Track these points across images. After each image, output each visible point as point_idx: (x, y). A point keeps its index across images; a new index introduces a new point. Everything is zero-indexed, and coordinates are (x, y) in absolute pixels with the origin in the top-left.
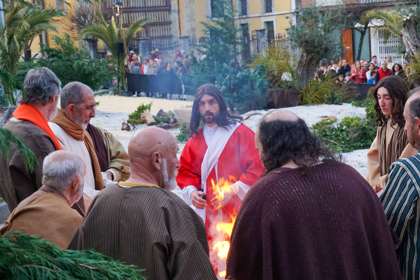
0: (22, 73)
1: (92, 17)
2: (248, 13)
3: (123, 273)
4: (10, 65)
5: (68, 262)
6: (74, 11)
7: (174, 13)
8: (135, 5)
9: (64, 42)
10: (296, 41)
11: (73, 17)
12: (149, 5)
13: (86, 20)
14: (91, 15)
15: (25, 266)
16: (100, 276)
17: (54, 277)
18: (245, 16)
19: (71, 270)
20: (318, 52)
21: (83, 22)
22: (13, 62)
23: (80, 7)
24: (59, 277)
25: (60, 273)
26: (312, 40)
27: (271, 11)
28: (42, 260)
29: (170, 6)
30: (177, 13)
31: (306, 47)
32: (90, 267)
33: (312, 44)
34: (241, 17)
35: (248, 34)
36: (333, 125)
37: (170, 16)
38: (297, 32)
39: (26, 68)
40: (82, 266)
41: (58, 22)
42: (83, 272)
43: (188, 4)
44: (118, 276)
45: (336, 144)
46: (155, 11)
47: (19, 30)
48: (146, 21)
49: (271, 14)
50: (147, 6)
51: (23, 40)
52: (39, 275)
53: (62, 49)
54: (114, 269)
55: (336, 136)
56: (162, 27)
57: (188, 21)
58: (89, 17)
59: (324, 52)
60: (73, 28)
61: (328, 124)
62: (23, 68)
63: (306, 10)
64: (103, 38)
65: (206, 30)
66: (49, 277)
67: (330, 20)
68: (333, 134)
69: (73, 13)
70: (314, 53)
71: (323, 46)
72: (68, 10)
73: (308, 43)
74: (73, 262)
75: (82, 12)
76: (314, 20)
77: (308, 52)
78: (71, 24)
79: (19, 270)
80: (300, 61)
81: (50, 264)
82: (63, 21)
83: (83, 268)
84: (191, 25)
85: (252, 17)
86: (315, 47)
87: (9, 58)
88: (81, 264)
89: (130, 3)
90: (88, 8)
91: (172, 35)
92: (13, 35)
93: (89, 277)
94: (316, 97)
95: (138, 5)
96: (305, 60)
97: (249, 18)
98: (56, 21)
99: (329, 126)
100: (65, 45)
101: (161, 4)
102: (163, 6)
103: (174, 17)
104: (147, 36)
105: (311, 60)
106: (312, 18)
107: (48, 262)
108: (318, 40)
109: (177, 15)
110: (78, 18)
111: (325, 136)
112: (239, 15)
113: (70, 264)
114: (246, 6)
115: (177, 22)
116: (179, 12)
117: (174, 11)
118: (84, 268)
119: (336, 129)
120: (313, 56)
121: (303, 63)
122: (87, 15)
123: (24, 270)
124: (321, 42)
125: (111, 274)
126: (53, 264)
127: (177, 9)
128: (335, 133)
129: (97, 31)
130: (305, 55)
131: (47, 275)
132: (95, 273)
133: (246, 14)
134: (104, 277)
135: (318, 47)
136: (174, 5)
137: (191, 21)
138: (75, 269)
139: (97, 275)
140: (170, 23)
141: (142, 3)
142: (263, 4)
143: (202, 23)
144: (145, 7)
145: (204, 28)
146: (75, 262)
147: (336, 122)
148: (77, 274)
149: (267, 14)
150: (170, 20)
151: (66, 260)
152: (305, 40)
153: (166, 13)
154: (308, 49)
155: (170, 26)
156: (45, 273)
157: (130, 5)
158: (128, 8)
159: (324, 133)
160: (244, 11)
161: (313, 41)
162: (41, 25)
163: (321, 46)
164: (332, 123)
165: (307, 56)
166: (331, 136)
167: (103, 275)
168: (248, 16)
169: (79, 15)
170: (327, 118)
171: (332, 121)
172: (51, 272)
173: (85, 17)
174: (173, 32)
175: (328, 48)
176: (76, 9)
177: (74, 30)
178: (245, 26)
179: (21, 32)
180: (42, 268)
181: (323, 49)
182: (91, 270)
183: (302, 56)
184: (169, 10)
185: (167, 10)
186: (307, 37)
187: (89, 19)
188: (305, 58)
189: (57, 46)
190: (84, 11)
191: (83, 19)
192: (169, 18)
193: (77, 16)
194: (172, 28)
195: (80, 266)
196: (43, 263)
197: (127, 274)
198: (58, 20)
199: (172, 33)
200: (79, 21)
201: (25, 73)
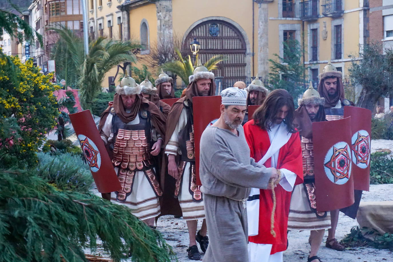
0: (104, 102)
1: (173, 56)
2: (318, 59)
3: (114, 210)
4: (91, 91)
5: (63, 197)
6: (156, 49)
7: (248, 56)
8: (213, 47)
9: (142, 73)
10: (356, 78)
11: (155, 55)
12: (226, 48)
13: (167, 58)
14: (171, 54)
15: (21, 198)
16: (92, 212)
17: (47, 209)
18: (315, 62)
19: (65, 205)
20: (378, 90)
21: (164, 60)
22: (94, 88)
23: (162, 46)
24: (52, 209)
25: (53, 205)
26: (371, 78)
27: (340, 58)
28: (39, 194)
29: (246, 50)
30: (252, 56)
31: (366, 84)
32: (83, 203)
33: (372, 81)
34: (311, 63)
35: (317, 79)
36: (387, 157)
37: (245, 58)
38: (358, 69)
39: (108, 98)
40: (76, 202)
41: (142, 60)
42: (76, 207)
43: (262, 48)
44: (108, 212)
45: (389, 176)
46: (231, 53)
47: (101, 59)
48: (220, 59)
49: (340, 60)
50: (224, 48)
51: (104, 69)
52: (33, 207)
53: (139, 79)
54: (106, 206)
55: (389, 168)
56: (237, 68)
57: (261, 64)
58: (170, 56)
59: (383, 90)
60: (154, 65)
61: (381, 155)
62: (105, 98)
63: (368, 49)
64: (180, 74)
65: (274, 67)
66: (41, 209)
67: (391, 59)
68: (387, 165)
69: (155, 51)
70: (374, 90)
71: (382, 84)
72: (151, 49)
73: (368, 80)
74: (68, 198)
75: (164, 51)
76: (374, 58)
77: (367, 88)
78: (153, 62)
79: (16, 202)
80: (360, 97)
81: (46, 198)
82: (146, 59)
83: (76, 204)
84: (264, 68)
85: (322, 63)
86: (375, 84)
87: (89, 84)
88: (75, 201)
89: (208, 45)
90: (169, 48)
91: (246, 77)
92: (94, 63)
93: (81, 212)
94: (375, 133)
95: (216, 47)
96: (364, 97)
97: (319, 63)
98: (140, 59)
99: (383, 157)
100: (142, 76)
101: (237, 47)
102: (239, 49)
103: (248, 59)
104: (222, 75)
105: (371, 96)
106: (373, 56)
107: (45, 197)
108: (377, 78)
109: (251, 58)
110: (159, 56)
111: (379, 166)
112: (310, 61)
113: (64, 199)
114: (317, 52)
115: (251, 64)
116: (253, 55)
117: (249, 54)
118: (78, 204)
119: (390, 161)
120: (372, 93)
121: (363, 99)
122: (168, 53)
123: (20, 202)
124: (381, 79)
125: (101, 210)
126: (49, 199)
127: (252, 52)
128: (389, 164)
129: (174, 68)
130: (365, 91)
131: (40, 207)
132: (87, 209)
133: (316, 60)
134: (95, 214)
135: (378, 85)
136: (250, 49)
137: (264, 64)
138: (69, 205)
139: (88, 211)
140: (245, 65)
141: (220, 45)
142: (333, 51)
143: (271, 60)
144: (222, 50)
145: (272, 66)
146: (70, 198)
147: (390, 155)
148: (70, 209)
149: (336, 61)
150: (245, 63)
151: (62, 196)
152: (365, 77)
153: (241, 55)
154: (367, 86)
155: (244, 68)
156: (39, 205)
157: (208, 47)
158: (206, 50)
159: (377, 164)
160: (315, 57)
161: (373, 79)
162: (121, 55)
163: (381, 84)
164: (386, 154)
165: (367, 93)
166: (384, 167)
167: (95, 212)
168: (319, 62)
169: (161, 53)
170: (381, 151)
171: (386, 152)
172: (45, 205)
173: (166, 55)
174: (247, 73)
175: (388, 86)
176: (158, 48)
177: (155, 67)
178: (315, 71)
179: (103, 61)
180: (36, 201)
181: (383, 86)
182: (84, 206)
183: (362, 93)
184: (244, 53)
185: (243, 53)
186: (368, 75)
187: (170, 57)
188: (365, 95)
189: (135, 76)
190: (165, 50)
191: (164, 57)
192: (244, 60)
193: (159, 54)
194: (246, 70)
195: (74, 202)
196: (39, 197)
197: (118, 211)
198: (141, 58)
199: (246, 75)
200: (160, 59)
201: (107, 102)
